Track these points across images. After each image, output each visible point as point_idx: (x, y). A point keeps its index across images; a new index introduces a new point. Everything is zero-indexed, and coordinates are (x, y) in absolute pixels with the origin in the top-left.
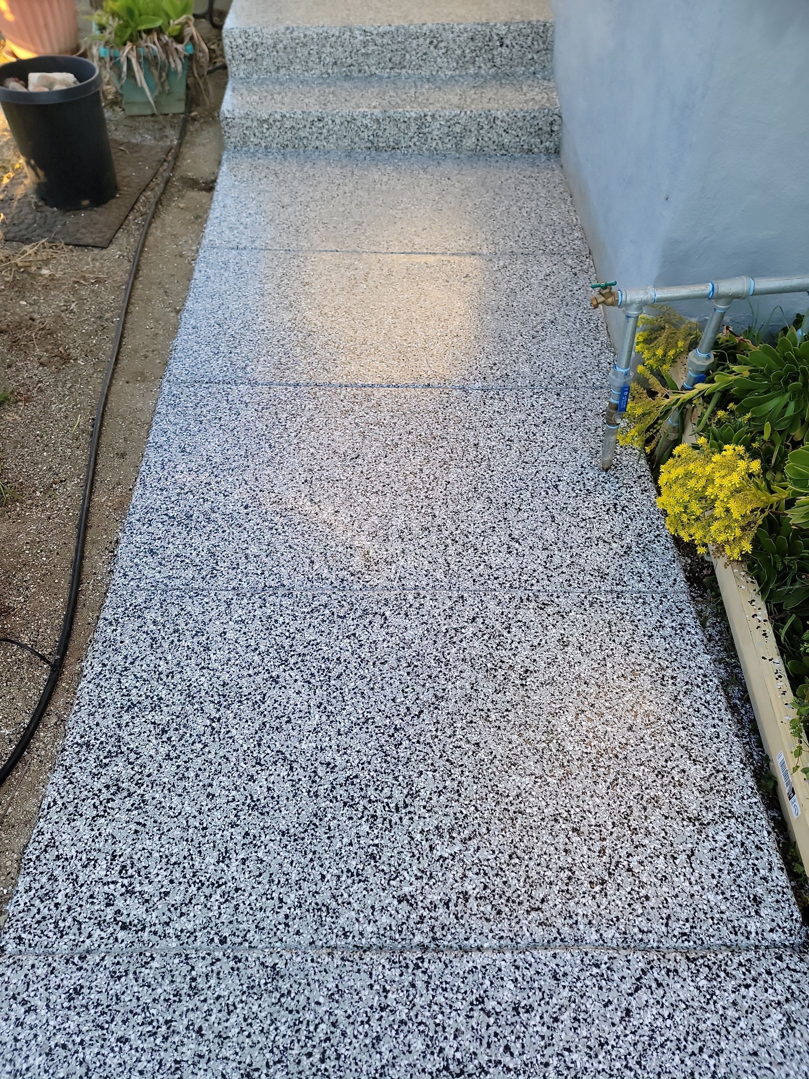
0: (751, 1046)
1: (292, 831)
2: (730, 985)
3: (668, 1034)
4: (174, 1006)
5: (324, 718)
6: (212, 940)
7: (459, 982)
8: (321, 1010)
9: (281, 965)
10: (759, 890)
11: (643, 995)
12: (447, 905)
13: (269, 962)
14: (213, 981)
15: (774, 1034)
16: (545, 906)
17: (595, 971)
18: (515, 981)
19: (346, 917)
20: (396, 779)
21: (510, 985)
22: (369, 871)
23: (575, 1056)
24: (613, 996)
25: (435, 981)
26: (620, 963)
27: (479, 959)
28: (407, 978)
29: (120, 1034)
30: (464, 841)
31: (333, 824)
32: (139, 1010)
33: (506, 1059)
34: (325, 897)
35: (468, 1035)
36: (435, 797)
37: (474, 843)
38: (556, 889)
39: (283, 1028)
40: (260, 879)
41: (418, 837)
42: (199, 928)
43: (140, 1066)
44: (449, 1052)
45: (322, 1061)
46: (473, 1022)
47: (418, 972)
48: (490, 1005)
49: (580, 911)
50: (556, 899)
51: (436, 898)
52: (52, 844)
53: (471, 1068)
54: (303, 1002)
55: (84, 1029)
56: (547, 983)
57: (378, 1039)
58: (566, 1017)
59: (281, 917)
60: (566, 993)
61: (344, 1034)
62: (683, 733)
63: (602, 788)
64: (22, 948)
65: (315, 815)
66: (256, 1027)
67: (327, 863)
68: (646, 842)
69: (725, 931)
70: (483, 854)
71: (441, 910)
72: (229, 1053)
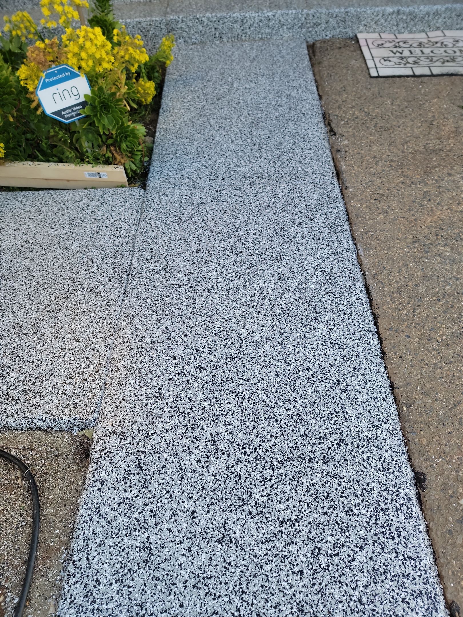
0: (169, 203)
1: (73, 317)
2: (153, 205)
3: (163, 219)
4: (132, 347)
5: (22, 310)
6: (111, 339)
7: (141, 266)
8: (142, 301)
9: (125, 315)
10: (128, 194)
11: (152, 223)
12: (115, 268)
13: (123, 318)
14: (126, 336)
15: (167, 198)
16: (122, 243)
17: (143, 233)
18: (143, 251)
19: (112, 297)
20: (60, 283)
21: (144, 253)
22: (97, 291)
23: (166, 240)
24: (151, 230)
25: (139, 271)
26: (142, 227)
27: (135, 260)
28: (137, 279)
30: (93, 263)
31: (74, 303)
32: (131, 359)
33: (165, 255)
34: (103, 304)
35: (157, 264)
36: (72, 271)
37: (94, 260)
38: (116, 239)
39: (146, 312)
40: (90, 326)
41: (88, 276)
42: (105, 344)
44: (161, 268)
45: (158, 301)
46: (153, 262)
47: (136, 276)
48: (149, 258)
49: (125, 234)
50: (120, 240)
51: (112, 271)
53: (166, 263)
54: (139, 307)
56: (145, 244)
57: (154, 286)
58: (155, 241)
59: (107, 317)
60: (149, 240)
61: (151, 295)
62: (69, 202)
63: (84, 225)
64: (96, 411)
65: (68, 309)
66: (144, 320)
67: (90, 304)
69: (138, 203)
70: (99, 258)
71: (117, 270)
72: (151, 327)
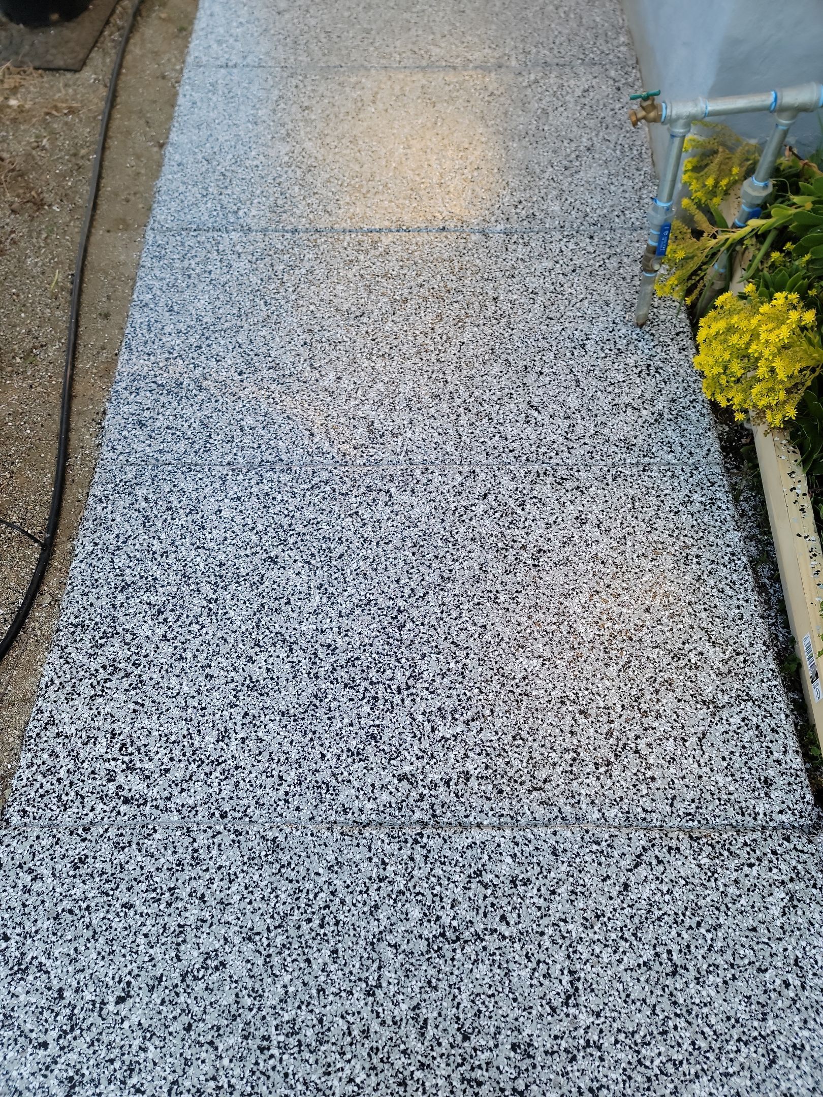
0: (751, 922)
1: (292, 711)
2: (733, 863)
3: (666, 908)
4: (177, 875)
5: (325, 600)
6: (213, 814)
7: (457, 856)
8: (321, 880)
9: (281, 838)
10: (771, 773)
11: (643, 871)
12: (447, 783)
13: (270, 835)
14: (215, 853)
15: (776, 911)
16: (547, 786)
17: (595, 847)
18: (514, 856)
19: (346, 795)
20: (398, 661)
21: (509, 860)
22: (370, 750)
23: (570, 927)
24: (612, 871)
25: (434, 855)
26: (621, 841)
27: (478, 836)
28: (406, 853)
29: (125, 900)
30: (467, 723)
31: (334, 705)
32: (143, 879)
33: (503, 928)
34: (324, 775)
35: (465, 905)
36: (438, 679)
37: (477, 724)
38: (559, 769)
39: (283, 896)
40: (260, 758)
41: (420, 718)
42: (199, 803)
43: (145, 930)
44: (446, 920)
45: (322, 926)
46: (470, 894)
47: (417, 847)
48: (487, 877)
49: (583, 792)
50: (558, 779)
51: (437, 777)
52: (52, 722)
53: (467, 935)
54: (303, 872)
55: (90, 896)
56: (546, 858)
57: (376, 907)
58: (563, 890)
59: (281, 794)
60: (564, 868)
61: (343, 902)
62: (704, 615)
63: (613, 671)
64: (26, 820)
65: (316, 696)
66: (257, 895)
67: (327, 742)
68: (656, 724)
69: (731, 812)
70: (486, 735)
71: (442, 789)
72: (231, 918)
